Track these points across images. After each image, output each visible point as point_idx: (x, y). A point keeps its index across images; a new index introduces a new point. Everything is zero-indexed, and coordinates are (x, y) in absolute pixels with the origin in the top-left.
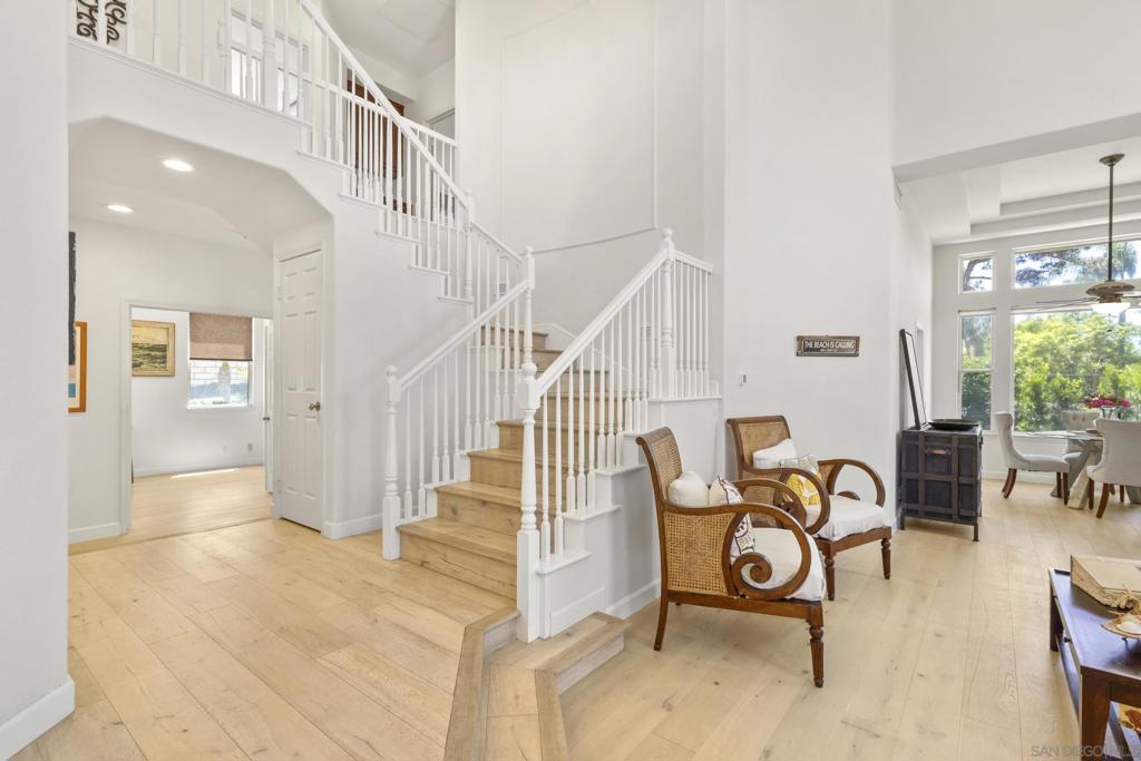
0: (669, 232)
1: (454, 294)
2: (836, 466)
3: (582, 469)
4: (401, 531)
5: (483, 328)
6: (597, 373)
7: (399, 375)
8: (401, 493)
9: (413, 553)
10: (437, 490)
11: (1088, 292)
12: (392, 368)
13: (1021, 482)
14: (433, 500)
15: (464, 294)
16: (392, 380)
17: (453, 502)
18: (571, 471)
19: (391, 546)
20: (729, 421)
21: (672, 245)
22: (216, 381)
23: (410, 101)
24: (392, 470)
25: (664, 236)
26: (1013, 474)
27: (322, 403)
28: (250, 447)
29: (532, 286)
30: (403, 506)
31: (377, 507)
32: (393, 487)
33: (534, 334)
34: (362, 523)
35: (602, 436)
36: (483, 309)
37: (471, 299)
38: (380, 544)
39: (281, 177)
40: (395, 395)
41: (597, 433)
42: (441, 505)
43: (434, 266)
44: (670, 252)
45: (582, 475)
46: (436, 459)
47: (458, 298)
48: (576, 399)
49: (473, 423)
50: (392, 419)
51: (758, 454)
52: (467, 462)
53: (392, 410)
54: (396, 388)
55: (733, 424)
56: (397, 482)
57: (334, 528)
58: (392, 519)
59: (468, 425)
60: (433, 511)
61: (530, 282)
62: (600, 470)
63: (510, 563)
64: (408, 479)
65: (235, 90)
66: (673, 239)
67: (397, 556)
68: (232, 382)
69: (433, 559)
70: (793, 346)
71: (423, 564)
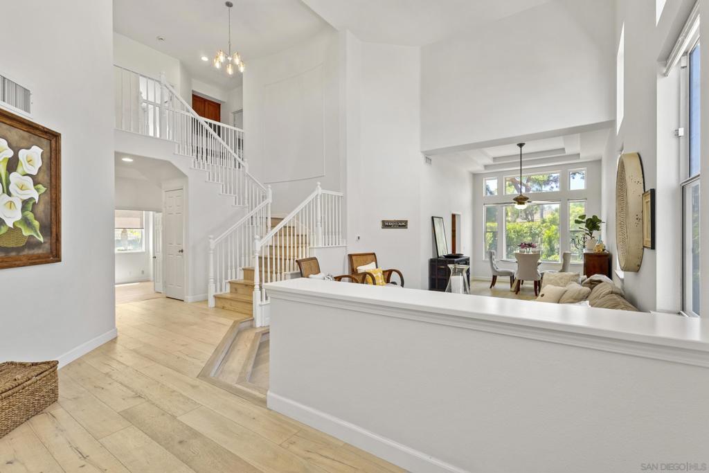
0: (319, 183)
1: (239, 204)
2: (390, 272)
3: (279, 272)
4: (216, 297)
5: (252, 217)
6: (302, 236)
7: (214, 239)
8: (215, 282)
9: (220, 304)
10: (230, 282)
11: (514, 199)
12: (211, 236)
13: (499, 282)
14: (228, 286)
15: (244, 203)
16: (211, 240)
17: (236, 286)
18: (274, 272)
19: (212, 303)
20: (349, 255)
21: (320, 188)
22: (120, 239)
23: (224, 102)
24: (211, 274)
25: (317, 185)
26: (494, 278)
27: (184, 249)
28: (143, 272)
29: (271, 201)
30: (216, 287)
31: (206, 291)
32: (212, 280)
33: (272, 218)
34: (201, 297)
35: (288, 261)
36: (252, 209)
37: (247, 205)
38: (207, 303)
39: (168, 164)
40: (212, 247)
41: (285, 259)
42: (231, 287)
43: (230, 193)
44: (320, 191)
45: (279, 274)
46: (229, 271)
47: (241, 205)
48: (290, 247)
49: (245, 256)
50: (212, 256)
51: (358, 268)
52: (242, 272)
53: (212, 252)
54: (213, 244)
55: (350, 256)
56: (214, 279)
57: (189, 298)
58: (212, 293)
59: (243, 258)
60: (228, 290)
61: (269, 200)
62: (287, 272)
63: (251, 303)
64: (218, 277)
65: (151, 134)
66: (321, 186)
67: (214, 306)
68: (129, 239)
69: (227, 306)
70: (380, 225)
71: (223, 308)
